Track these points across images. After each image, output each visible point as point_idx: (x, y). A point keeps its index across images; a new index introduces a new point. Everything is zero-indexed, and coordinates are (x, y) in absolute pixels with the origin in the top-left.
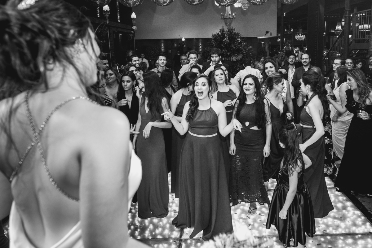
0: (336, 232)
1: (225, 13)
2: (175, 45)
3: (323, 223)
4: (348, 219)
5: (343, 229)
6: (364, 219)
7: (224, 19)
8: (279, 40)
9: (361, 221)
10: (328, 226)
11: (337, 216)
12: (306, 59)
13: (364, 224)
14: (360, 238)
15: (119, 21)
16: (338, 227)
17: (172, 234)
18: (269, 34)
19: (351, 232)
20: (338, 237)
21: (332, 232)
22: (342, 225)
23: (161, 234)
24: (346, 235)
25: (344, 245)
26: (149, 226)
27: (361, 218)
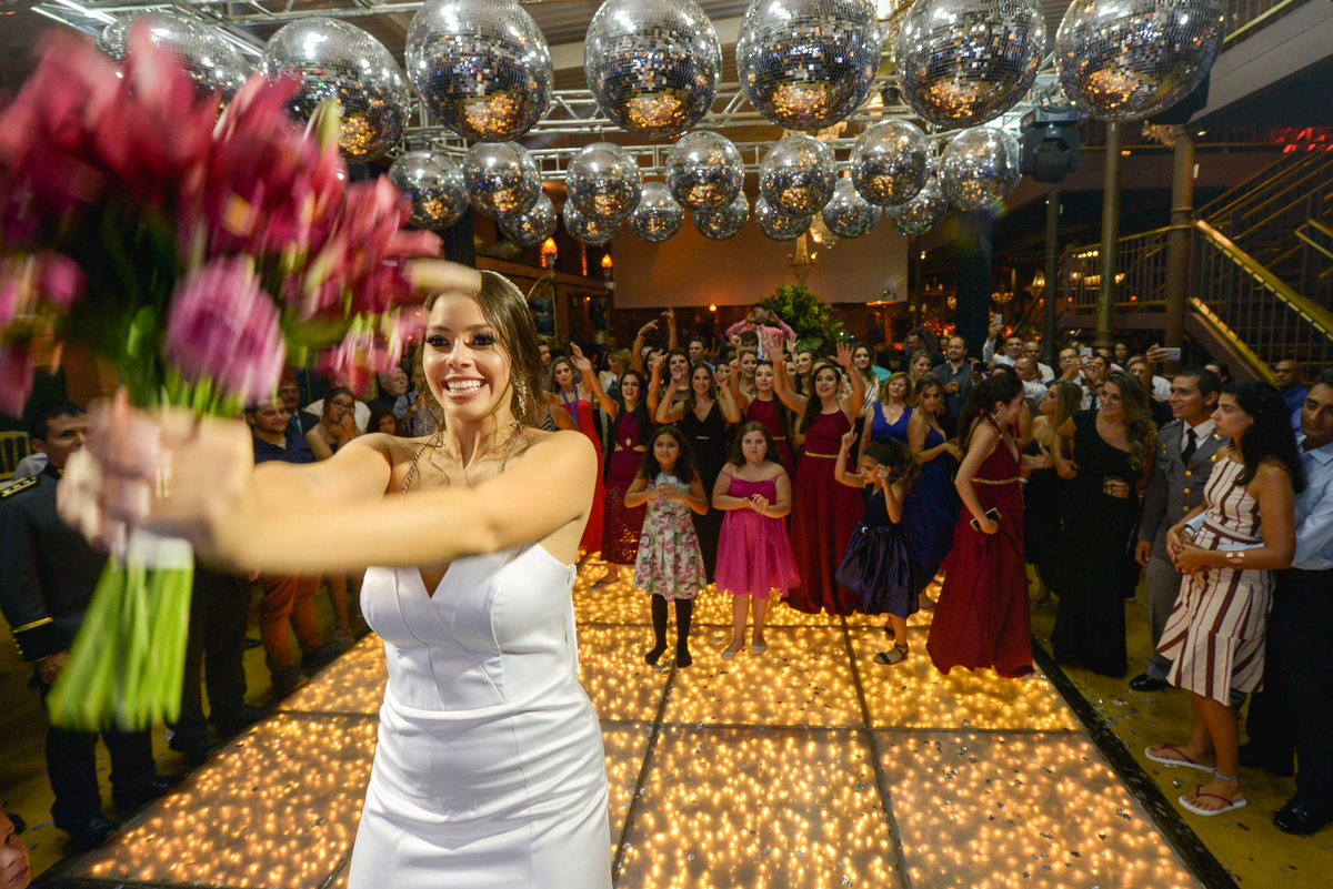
0: (990, 724)
1: (794, 255)
2: (698, 319)
3: (965, 705)
4: (1022, 699)
5: (1007, 720)
6: (1057, 700)
7: (794, 266)
8: (912, 308)
9: (1049, 704)
10: (974, 711)
11: (997, 691)
12: (956, 347)
13: (1055, 710)
14: (1042, 742)
15: (585, 273)
16: (996, 714)
17: (642, 712)
18: (891, 296)
19: (1025, 726)
20: (994, 737)
21: (982, 725)
22: (1007, 710)
23: (619, 711)
24: (1010, 734)
25: (1004, 756)
26: (598, 691)
27: (1050, 697)
